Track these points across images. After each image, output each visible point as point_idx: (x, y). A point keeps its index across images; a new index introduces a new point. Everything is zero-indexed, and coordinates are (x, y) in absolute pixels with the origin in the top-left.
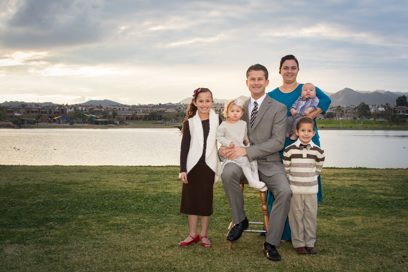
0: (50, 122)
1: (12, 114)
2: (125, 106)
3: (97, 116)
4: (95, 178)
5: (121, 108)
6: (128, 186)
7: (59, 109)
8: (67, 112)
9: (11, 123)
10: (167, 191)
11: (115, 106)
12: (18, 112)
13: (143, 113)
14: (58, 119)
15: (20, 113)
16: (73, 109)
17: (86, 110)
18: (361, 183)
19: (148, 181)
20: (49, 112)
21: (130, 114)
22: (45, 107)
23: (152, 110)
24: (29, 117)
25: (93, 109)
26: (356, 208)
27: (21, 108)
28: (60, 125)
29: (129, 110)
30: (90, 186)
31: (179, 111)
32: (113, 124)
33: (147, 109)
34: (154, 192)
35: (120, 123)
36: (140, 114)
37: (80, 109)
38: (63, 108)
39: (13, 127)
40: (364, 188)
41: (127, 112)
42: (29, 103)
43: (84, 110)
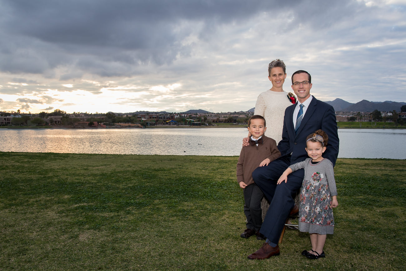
0: (164, 124)
1: (140, 119)
2: (212, 113)
3: (194, 120)
4: (179, 166)
5: (210, 115)
6: (202, 173)
7: (170, 116)
8: (175, 117)
9: (139, 125)
10: (231, 178)
11: (205, 113)
12: (144, 118)
13: (224, 118)
14: (169, 122)
15: (146, 118)
16: (179, 116)
17: (187, 116)
18: (389, 172)
19: (217, 169)
20: (164, 117)
21: (215, 119)
22: (161, 114)
23: (230, 116)
24: (151, 121)
25: (191, 115)
26: (393, 197)
27: (146, 115)
28: (171, 126)
29: (215, 116)
30: (173, 172)
31: (247, 117)
32: (204, 125)
33: (226, 115)
34: (220, 179)
35: (209, 125)
36: (222, 118)
37: (183, 115)
38: (172, 115)
39: (141, 128)
40: (394, 178)
41: (213, 117)
42: (152, 112)
43: (186, 116)
